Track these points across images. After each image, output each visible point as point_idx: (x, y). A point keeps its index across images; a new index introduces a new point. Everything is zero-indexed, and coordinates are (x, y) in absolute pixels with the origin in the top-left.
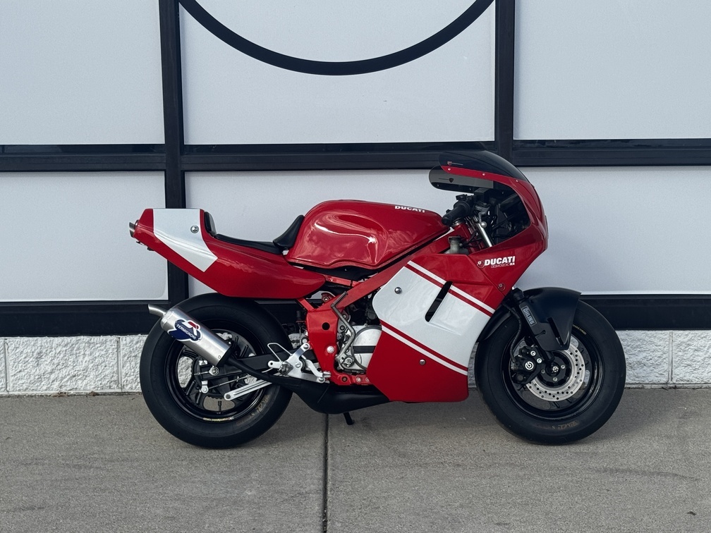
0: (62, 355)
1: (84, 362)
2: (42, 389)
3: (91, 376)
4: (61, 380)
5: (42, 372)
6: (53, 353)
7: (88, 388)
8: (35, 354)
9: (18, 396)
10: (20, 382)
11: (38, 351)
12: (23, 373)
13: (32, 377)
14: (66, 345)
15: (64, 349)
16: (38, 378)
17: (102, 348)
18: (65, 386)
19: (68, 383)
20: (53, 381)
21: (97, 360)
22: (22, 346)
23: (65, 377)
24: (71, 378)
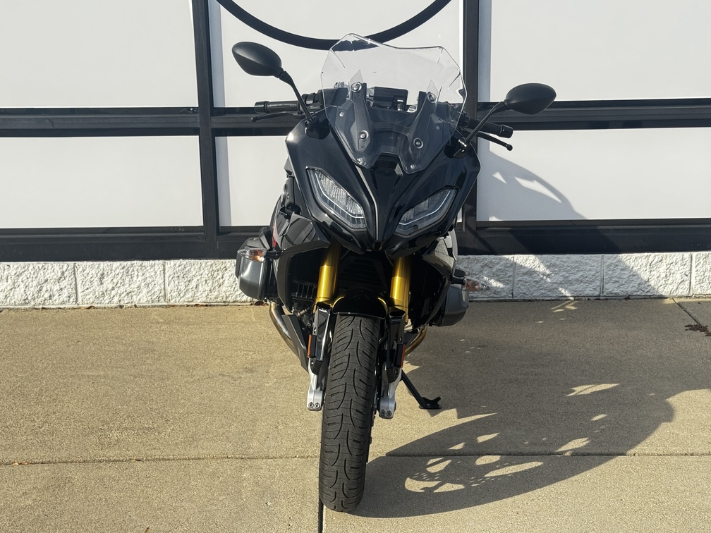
0: (120, 276)
1: (138, 280)
2: (105, 302)
3: (144, 293)
4: (120, 296)
5: (105, 289)
6: (114, 273)
7: (142, 301)
8: (99, 275)
9: (86, 308)
10: (88, 297)
11: (101, 272)
12: (90, 290)
13: (97, 294)
14: (123, 268)
15: (122, 271)
16: (102, 294)
17: (152, 270)
18: (123, 300)
19: (125, 298)
20: (114, 297)
21: (148, 280)
22: (88, 269)
23: (123, 293)
24: (128, 294)
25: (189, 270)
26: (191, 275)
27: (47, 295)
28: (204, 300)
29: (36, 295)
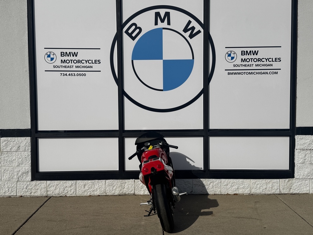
0: (91, 185)
1: (96, 187)
2: (85, 194)
3: (98, 191)
5: (85, 190)
6: (88, 184)
7: (97, 194)
8: (84, 185)
9: (79, 196)
10: (80, 192)
12: (81, 190)
13: (83, 191)
14: (92, 182)
17: (101, 183)
20: (88, 192)
21: (100, 186)
22: (80, 183)
23: (91, 191)
24: (93, 191)
25: (114, 183)
26: (114, 185)
27: (66, 192)
28: (118, 193)
29: (63, 192)
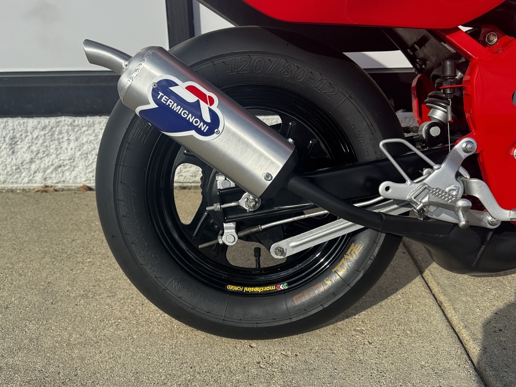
0: (41, 141)
3: (81, 167)
4: (44, 172)
5: (19, 161)
6: (30, 137)
7: (79, 180)
11: (10, 135)
14: (44, 128)
15: (42, 133)
16: (16, 169)
17: (90, 132)
18: (50, 178)
19: (54, 175)
20: (35, 173)
21: (85, 147)
23: (48, 168)
